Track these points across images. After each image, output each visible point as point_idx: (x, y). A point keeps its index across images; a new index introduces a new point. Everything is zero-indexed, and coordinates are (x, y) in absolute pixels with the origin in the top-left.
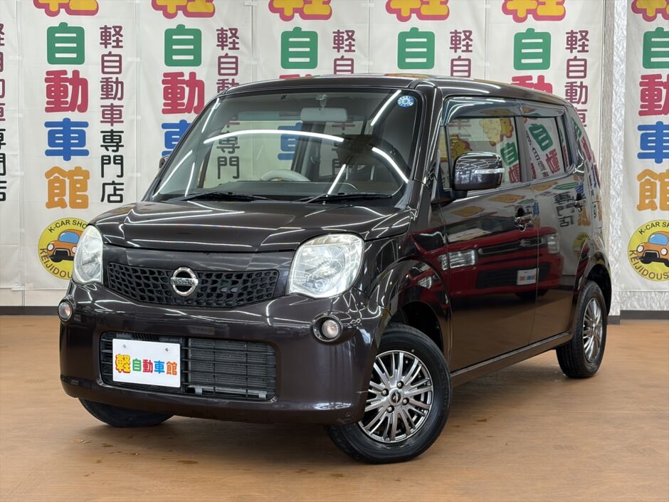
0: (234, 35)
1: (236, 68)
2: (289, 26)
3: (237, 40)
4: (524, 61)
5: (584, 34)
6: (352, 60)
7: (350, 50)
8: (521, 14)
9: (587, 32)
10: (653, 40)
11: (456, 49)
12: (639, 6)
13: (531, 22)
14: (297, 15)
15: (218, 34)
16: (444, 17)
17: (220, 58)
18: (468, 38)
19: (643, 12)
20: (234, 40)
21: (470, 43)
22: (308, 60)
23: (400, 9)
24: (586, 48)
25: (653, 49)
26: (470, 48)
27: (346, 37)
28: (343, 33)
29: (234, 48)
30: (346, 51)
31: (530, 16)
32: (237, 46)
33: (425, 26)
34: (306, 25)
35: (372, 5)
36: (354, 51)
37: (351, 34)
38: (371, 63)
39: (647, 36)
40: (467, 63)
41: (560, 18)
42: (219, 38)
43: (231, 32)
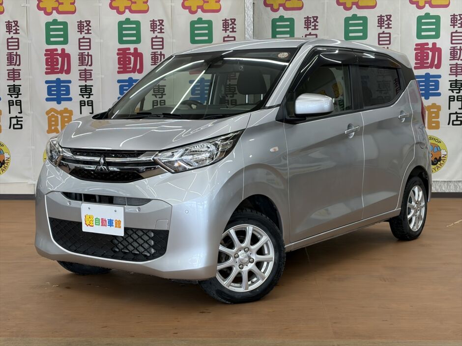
0: (16, 25)
1: (18, 45)
2: (50, 19)
3: (18, 28)
4: (196, 38)
5: (233, 21)
6: (90, 39)
7: (88, 33)
8: (194, 9)
9: (235, 20)
10: (277, 23)
11: (154, 31)
12: (268, 2)
13: (200, 14)
14: (54, 12)
15: (6, 25)
16: (146, 11)
17: (8, 39)
18: (161, 24)
19: (271, 6)
20: (16, 28)
21: (163, 27)
22: (62, 39)
23: (118, 7)
24: (235, 30)
25: (277, 30)
26: (163, 31)
27: (85, 25)
28: (84, 22)
29: (16, 33)
30: (86, 33)
31: (199, 10)
32: (18, 32)
33: (134, 17)
34: (61, 18)
35: (101, 5)
36: (91, 33)
37: (88, 23)
38: (102, 41)
39: (274, 21)
40: (161, 40)
41: (218, 11)
42: (7, 27)
43: (15, 23)
